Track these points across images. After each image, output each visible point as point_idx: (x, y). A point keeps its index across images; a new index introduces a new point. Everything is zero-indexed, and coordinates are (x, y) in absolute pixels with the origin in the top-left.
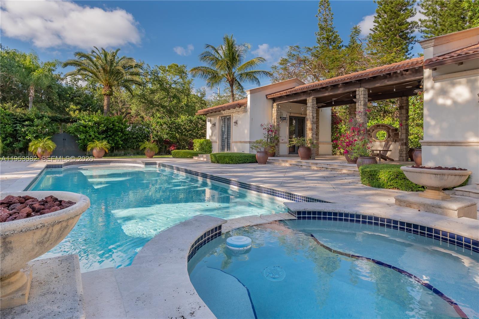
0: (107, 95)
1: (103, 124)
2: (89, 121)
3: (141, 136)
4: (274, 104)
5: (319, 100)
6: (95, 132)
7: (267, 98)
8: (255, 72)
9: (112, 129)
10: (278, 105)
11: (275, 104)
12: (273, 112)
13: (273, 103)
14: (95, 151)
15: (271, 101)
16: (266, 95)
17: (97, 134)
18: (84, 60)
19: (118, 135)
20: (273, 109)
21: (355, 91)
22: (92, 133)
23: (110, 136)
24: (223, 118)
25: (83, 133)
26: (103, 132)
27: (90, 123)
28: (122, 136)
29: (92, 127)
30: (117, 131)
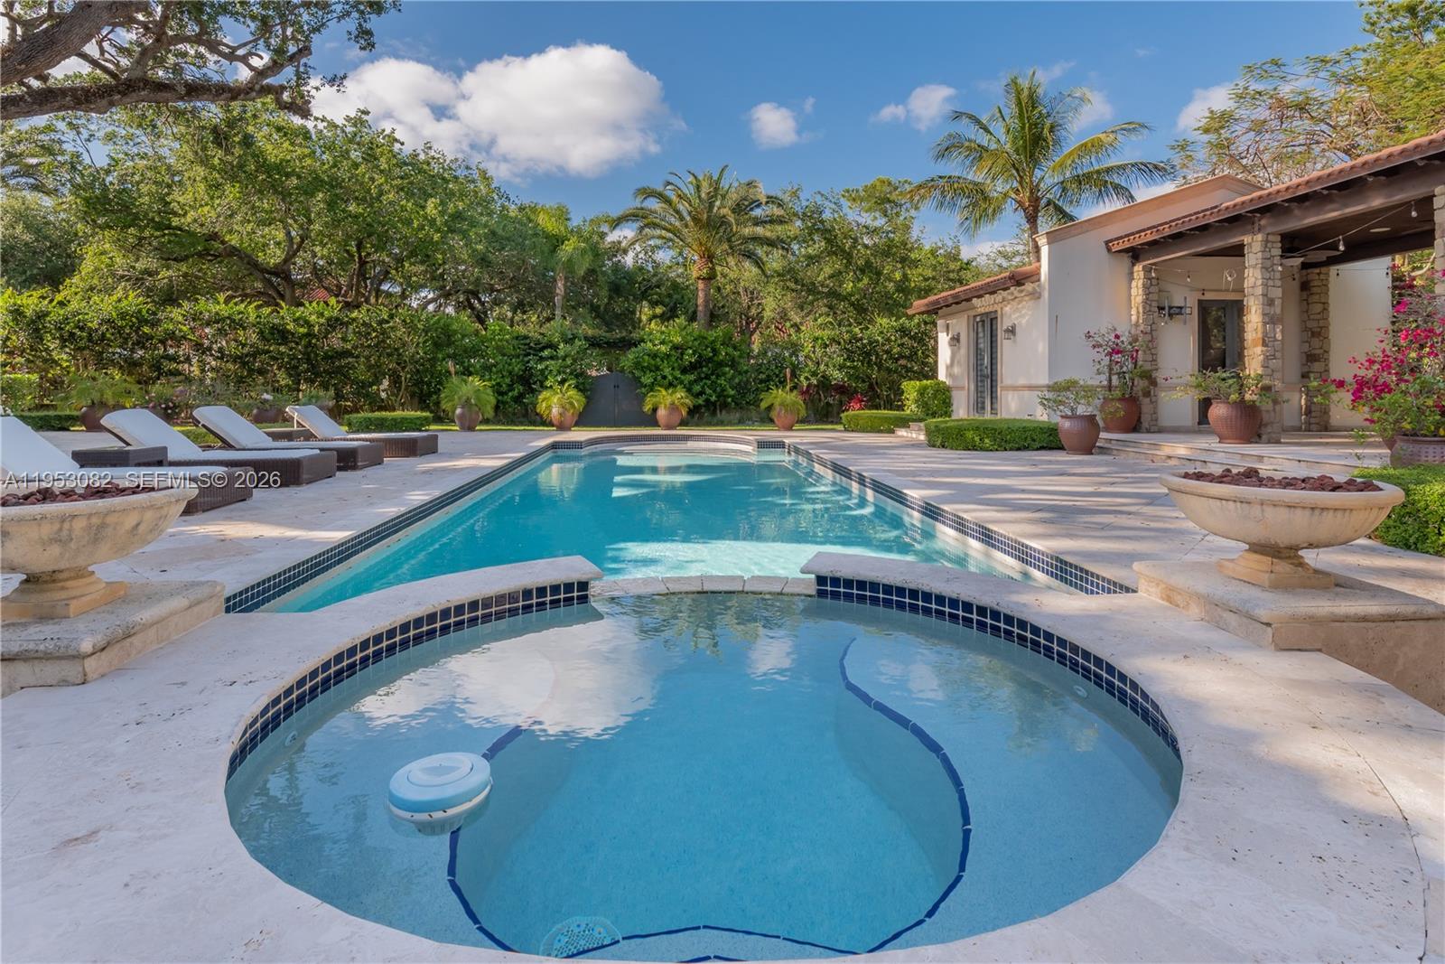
0: (704, 279)
1: (690, 348)
2: (663, 343)
3: (777, 376)
4: (1136, 268)
5: (1292, 243)
6: (673, 369)
7: (1109, 250)
9: (710, 360)
10: (1147, 270)
11: (1138, 268)
12: (1134, 292)
13: (1134, 265)
15: (1126, 259)
16: (1107, 243)
17: (678, 373)
18: (654, 204)
19: (724, 374)
20: (1134, 284)
21: (1429, 199)
22: (667, 371)
23: (707, 377)
24: (978, 319)
25: (651, 371)
26: (693, 367)
27: (663, 348)
28: (733, 377)
29: (668, 356)
30: (721, 364)
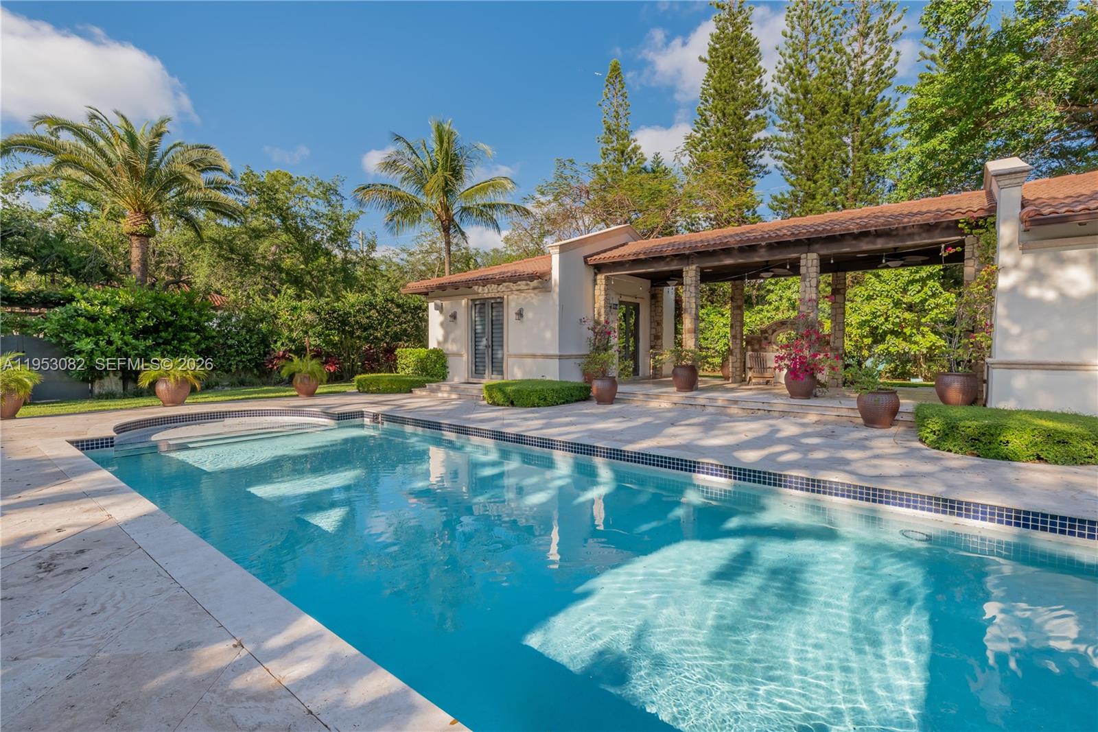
0: (142, 235)
1: (145, 310)
2: (105, 303)
3: (247, 342)
4: (599, 277)
5: (705, 272)
6: (123, 333)
7: (586, 262)
8: (492, 206)
9: (169, 324)
10: (607, 278)
11: (601, 278)
12: (597, 292)
13: (596, 274)
14: (161, 387)
15: (592, 271)
16: (585, 258)
17: (129, 338)
19: (188, 339)
20: (597, 287)
21: (798, 259)
22: (116, 336)
23: (167, 342)
24: (477, 302)
25: (88, 335)
26: (146, 332)
27: (108, 310)
28: (199, 343)
29: (114, 319)
30: (184, 328)
